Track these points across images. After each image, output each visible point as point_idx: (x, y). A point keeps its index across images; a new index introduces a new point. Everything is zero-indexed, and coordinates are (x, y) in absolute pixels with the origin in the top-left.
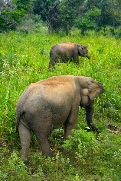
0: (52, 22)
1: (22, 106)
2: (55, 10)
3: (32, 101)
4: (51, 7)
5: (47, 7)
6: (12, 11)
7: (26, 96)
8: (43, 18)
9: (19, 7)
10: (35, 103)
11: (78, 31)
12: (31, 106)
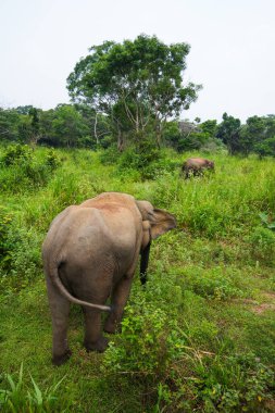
0: (233, 145)
1: (60, 250)
2: (237, 135)
3: (81, 239)
4: (233, 133)
5: (229, 132)
6: (198, 133)
7: (68, 229)
8: (225, 142)
9: (205, 131)
10: (88, 242)
11: (256, 156)
12: (79, 250)
